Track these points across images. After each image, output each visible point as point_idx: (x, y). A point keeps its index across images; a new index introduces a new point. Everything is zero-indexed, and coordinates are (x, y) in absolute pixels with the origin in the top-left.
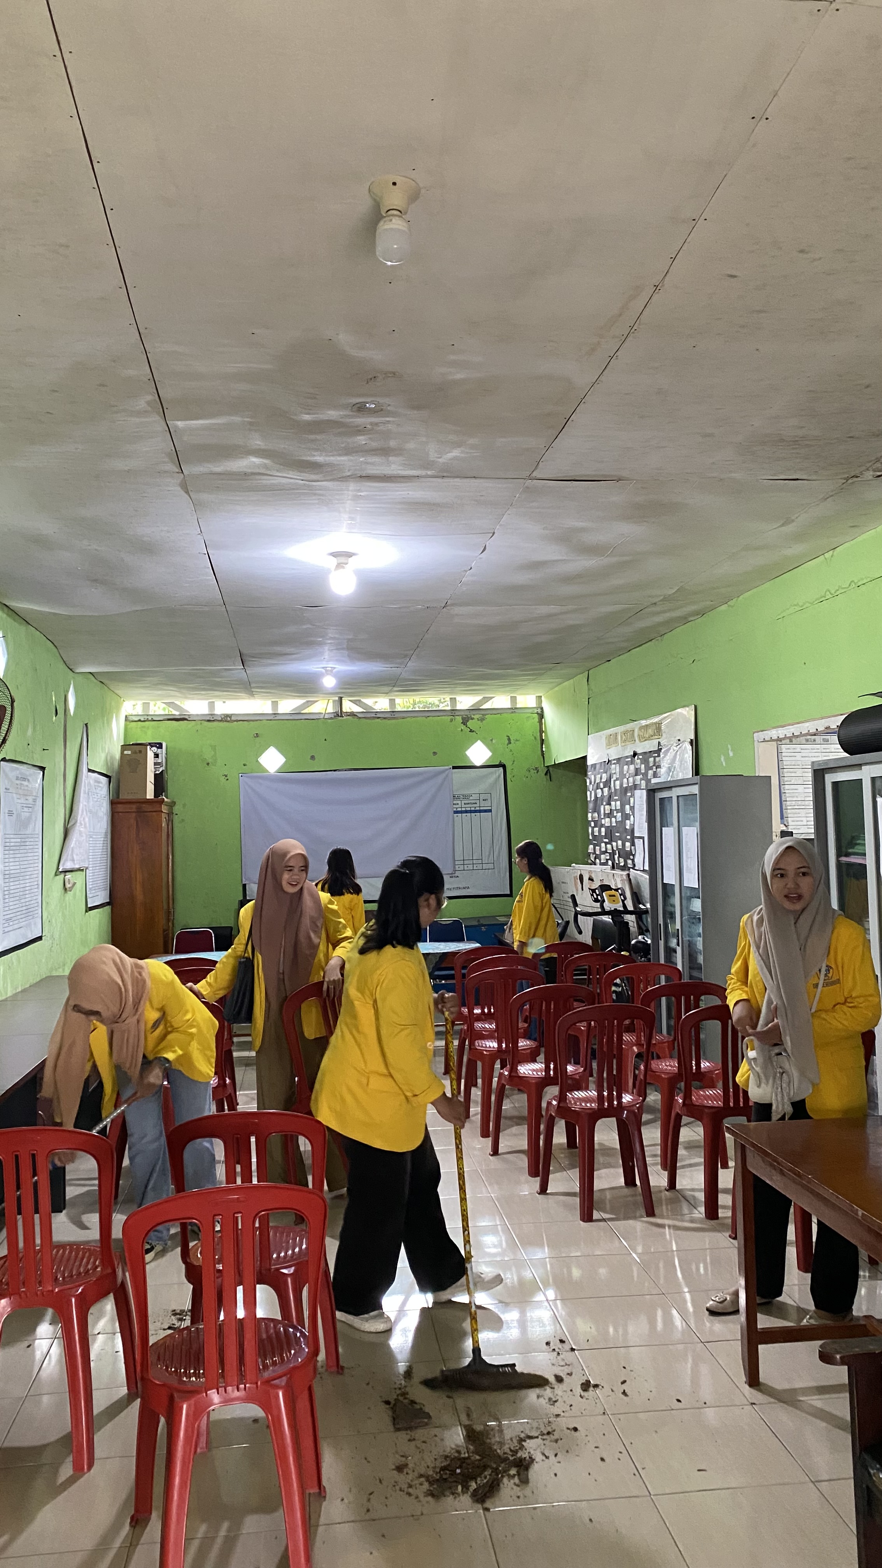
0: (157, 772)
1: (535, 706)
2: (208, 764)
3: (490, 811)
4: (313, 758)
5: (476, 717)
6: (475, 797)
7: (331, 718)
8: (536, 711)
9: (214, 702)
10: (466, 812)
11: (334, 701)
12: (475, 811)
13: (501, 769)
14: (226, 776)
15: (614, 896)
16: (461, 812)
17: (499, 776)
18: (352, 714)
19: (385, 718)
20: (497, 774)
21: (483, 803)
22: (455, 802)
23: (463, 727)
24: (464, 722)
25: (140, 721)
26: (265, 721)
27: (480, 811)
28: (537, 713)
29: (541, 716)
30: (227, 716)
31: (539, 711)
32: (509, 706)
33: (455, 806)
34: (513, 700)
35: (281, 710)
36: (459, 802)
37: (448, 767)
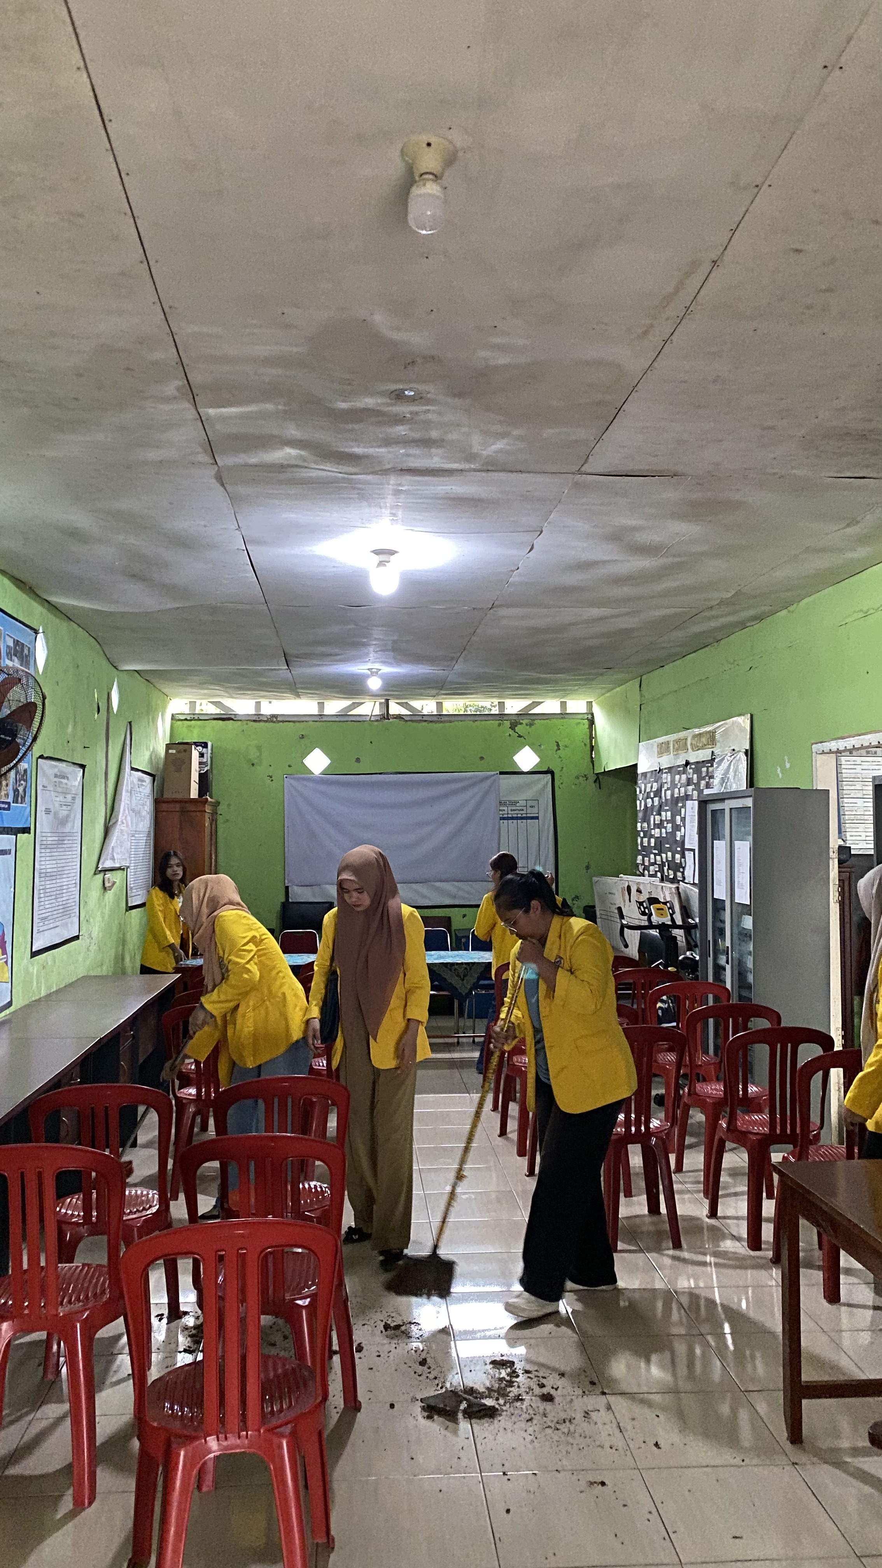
0: (202, 772)
1: (585, 711)
2: (253, 765)
3: (537, 818)
4: (358, 760)
5: (524, 722)
6: (523, 803)
7: (377, 721)
8: (586, 716)
9: (260, 702)
10: (512, 818)
11: (380, 703)
12: (522, 818)
13: (549, 776)
14: (271, 777)
15: (662, 909)
16: (508, 818)
17: (547, 783)
18: (399, 717)
19: (431, 722)
20: (545, 781)
21: (530, 810)
22: (501, 808)
23: (511, 732)
24: (513, 726)
25: (186, 720)
26: (311, 723)
27: (527, 818)
28: (587, 719)
29: (592, 722)
30: (273, 716)
31: (590, 716)
32: (558, 710)
33: (501, 812)
34: (563, 705)
35: (327, 712)
36: (505, 808)
37: (495, 773)
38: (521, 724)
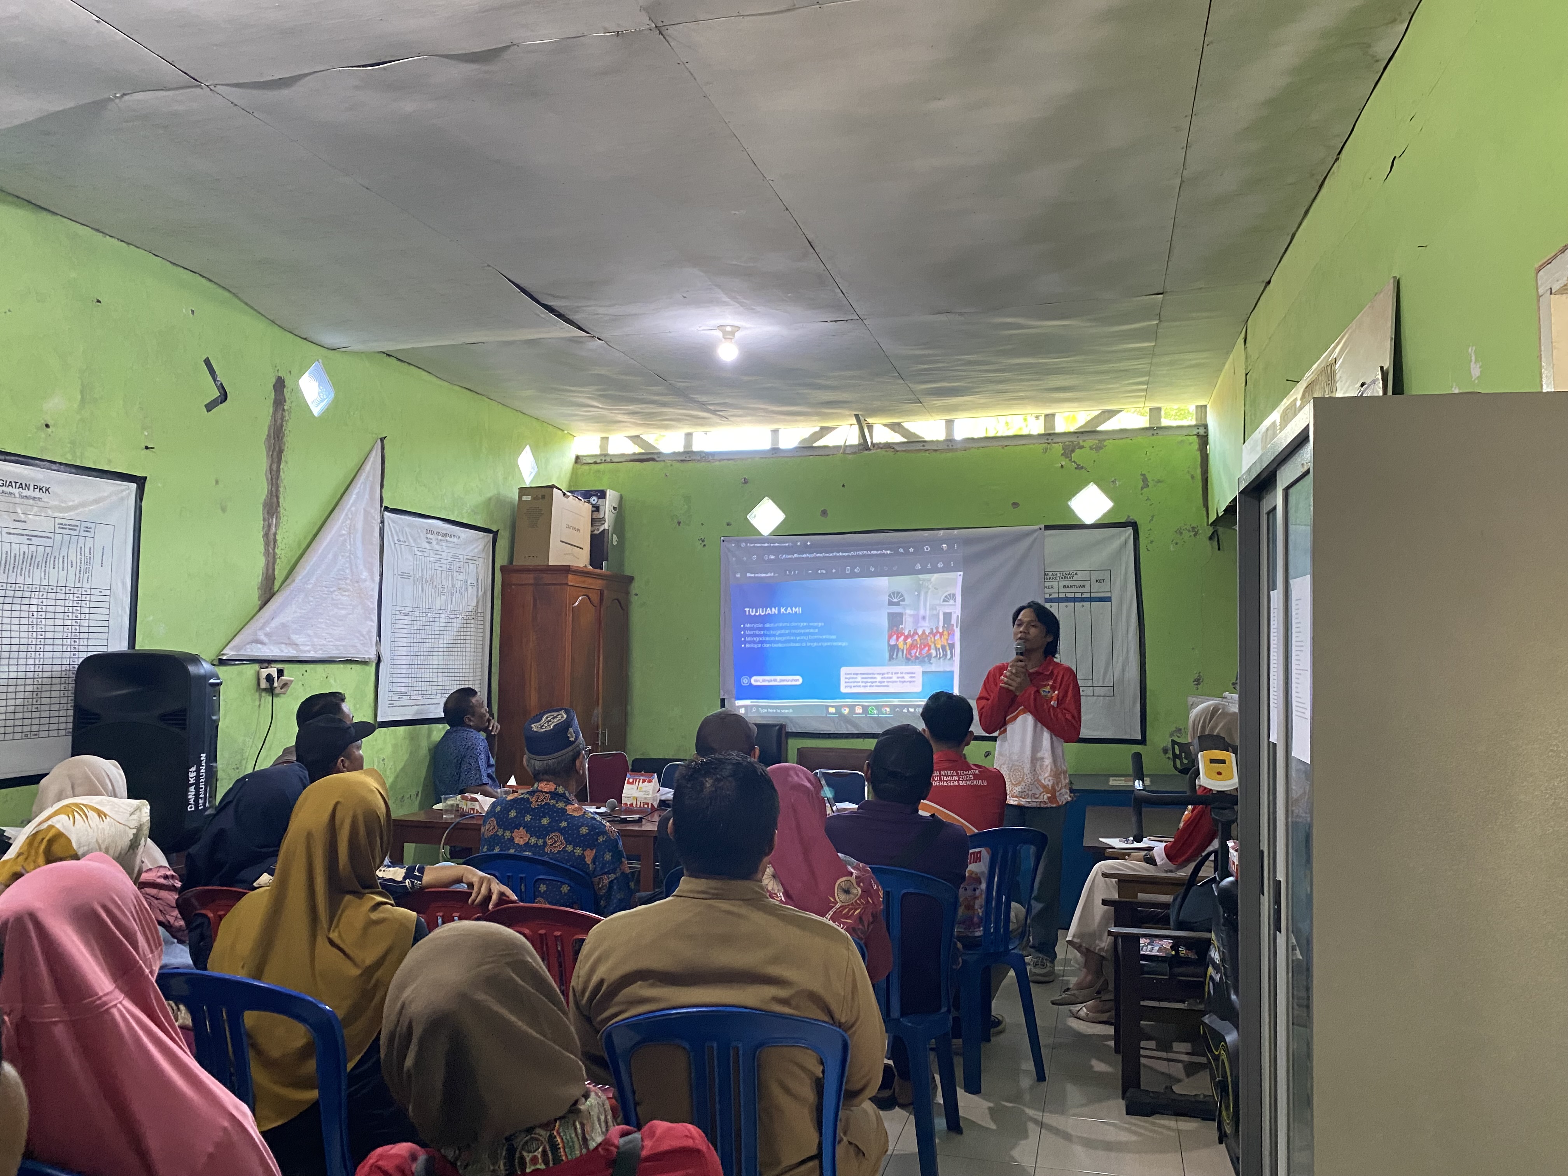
0: (596, 532)
1: (1193, 422)
3: (1108, 599)
4: (825, 512)
5: (1086, 443)
6: (1084, 575)
7: (855, 453)
8: (1195, 432)
9: (692, 435)
10: (1066, 600)
12: (1083, 600)
13: (1130, 531)
14: (703, 541)
16: (1058, 600)
17: (1126, 542)
18: (888, 446)
19: (936, 451)
20: (1123, 538)
21: (1096, 587)
22: (1047, 584)
23: (1065, 461)
25: (595, 463)
26: (759, 460)
27: (1091, 600)
28: (1198, 435)
29: (1204, 440)
30: (708, 454)
31: (1201, 431)
32: (1143, 422)
33: (1046, 590)
34: (1155, 413)
35: (784, 443)
36: (1055, 584)
37: (1037, 527)
38: (1082, 447)
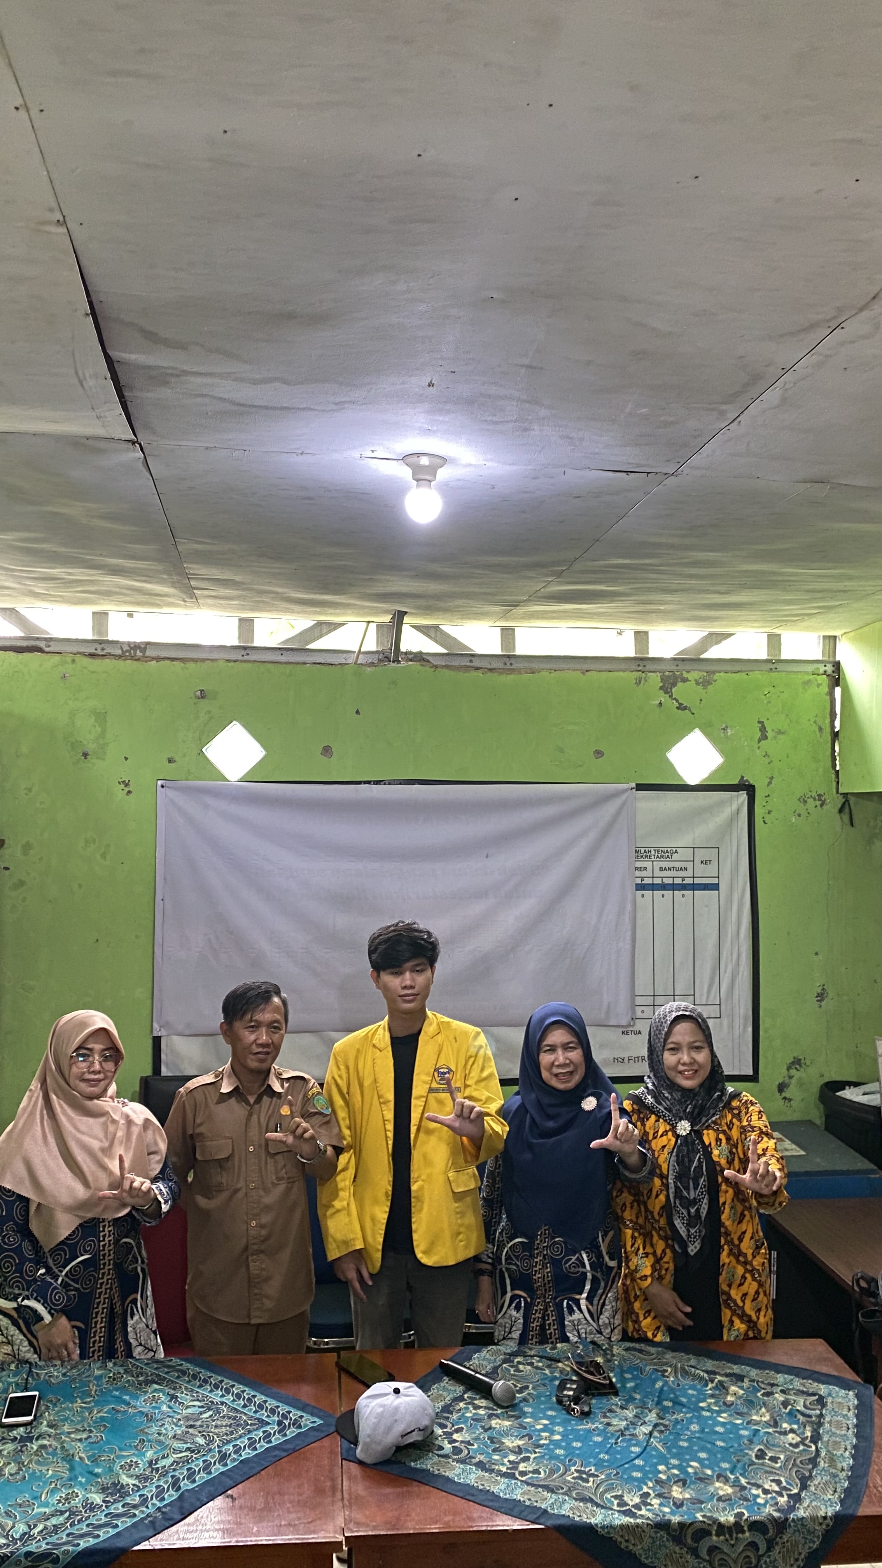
1: (819, 657)
2: (85, 755)
3: (715, 887)
4: (327, 751)
5: (693, 676)
6: (687, 854)
7: (373, 664)
8: (822, 670)
9: (105, 614)
10: (663, 887)
11: (380, 627)
12: (683, 887)
13: (743, 796)
14: (127, 785)
16: (653, 887)
17: (738, 811)
18: (419, 657)
19: (491, 670)
20: (735, 807)
21: (700, 870)
22: (638, 864)
23: (663, 698)
24: (668, 685)
26: (222, 663)
27: (694, 887)
28: (826, 672)
29: (836, 678)
30: (136, 646)
31: (829, 668)
32: (761, 653)
33: (638, 873)
34: (774, 641)
35: (259, 641)
36: (648, 865)
37: (625, 786)
38: (685, 680)
